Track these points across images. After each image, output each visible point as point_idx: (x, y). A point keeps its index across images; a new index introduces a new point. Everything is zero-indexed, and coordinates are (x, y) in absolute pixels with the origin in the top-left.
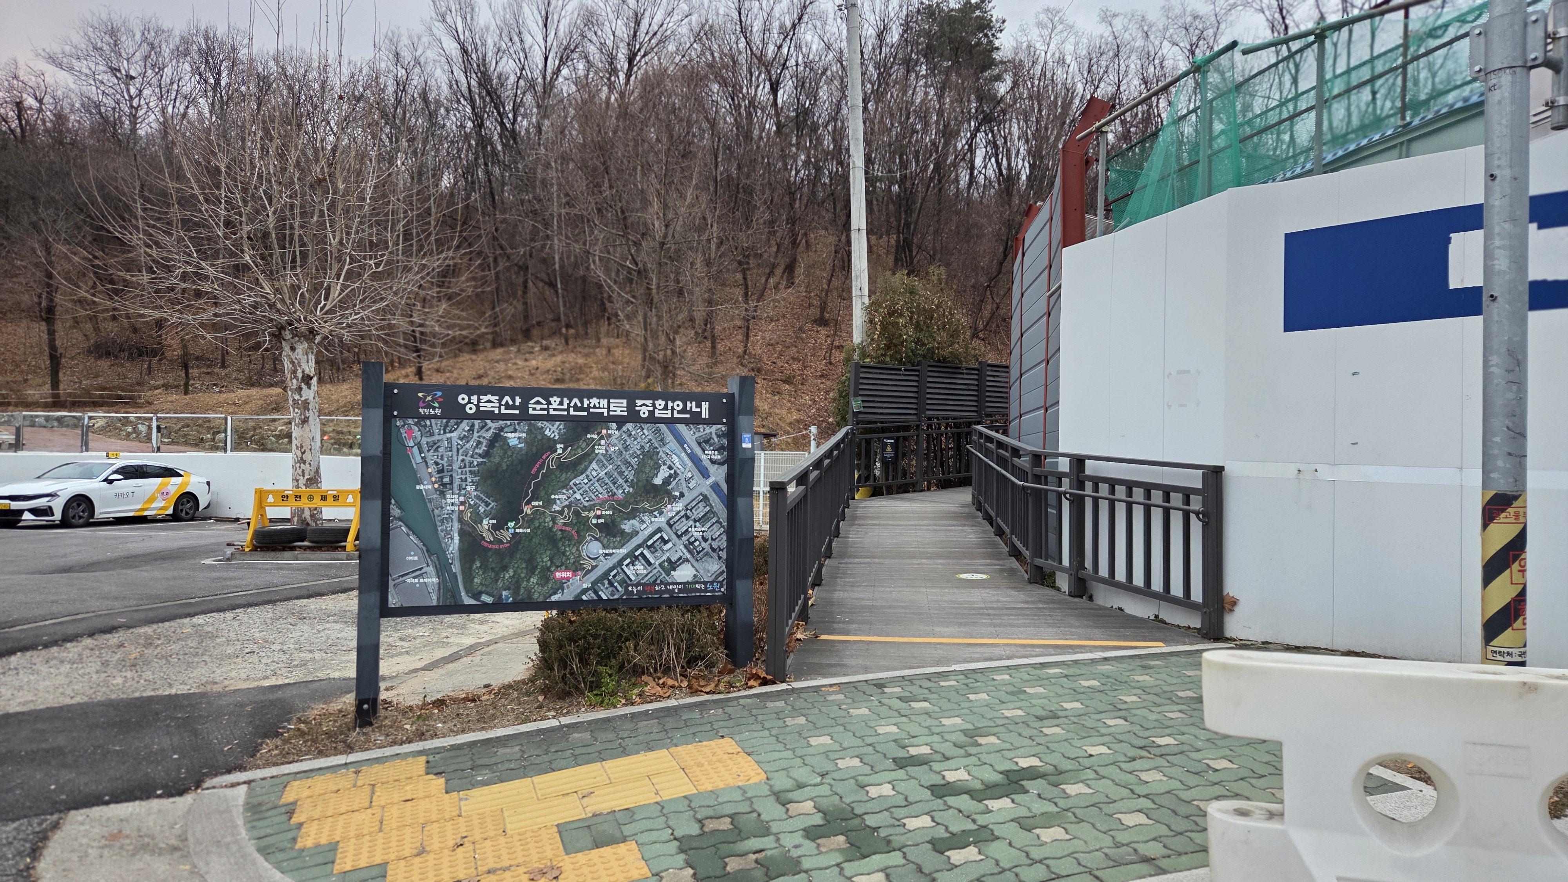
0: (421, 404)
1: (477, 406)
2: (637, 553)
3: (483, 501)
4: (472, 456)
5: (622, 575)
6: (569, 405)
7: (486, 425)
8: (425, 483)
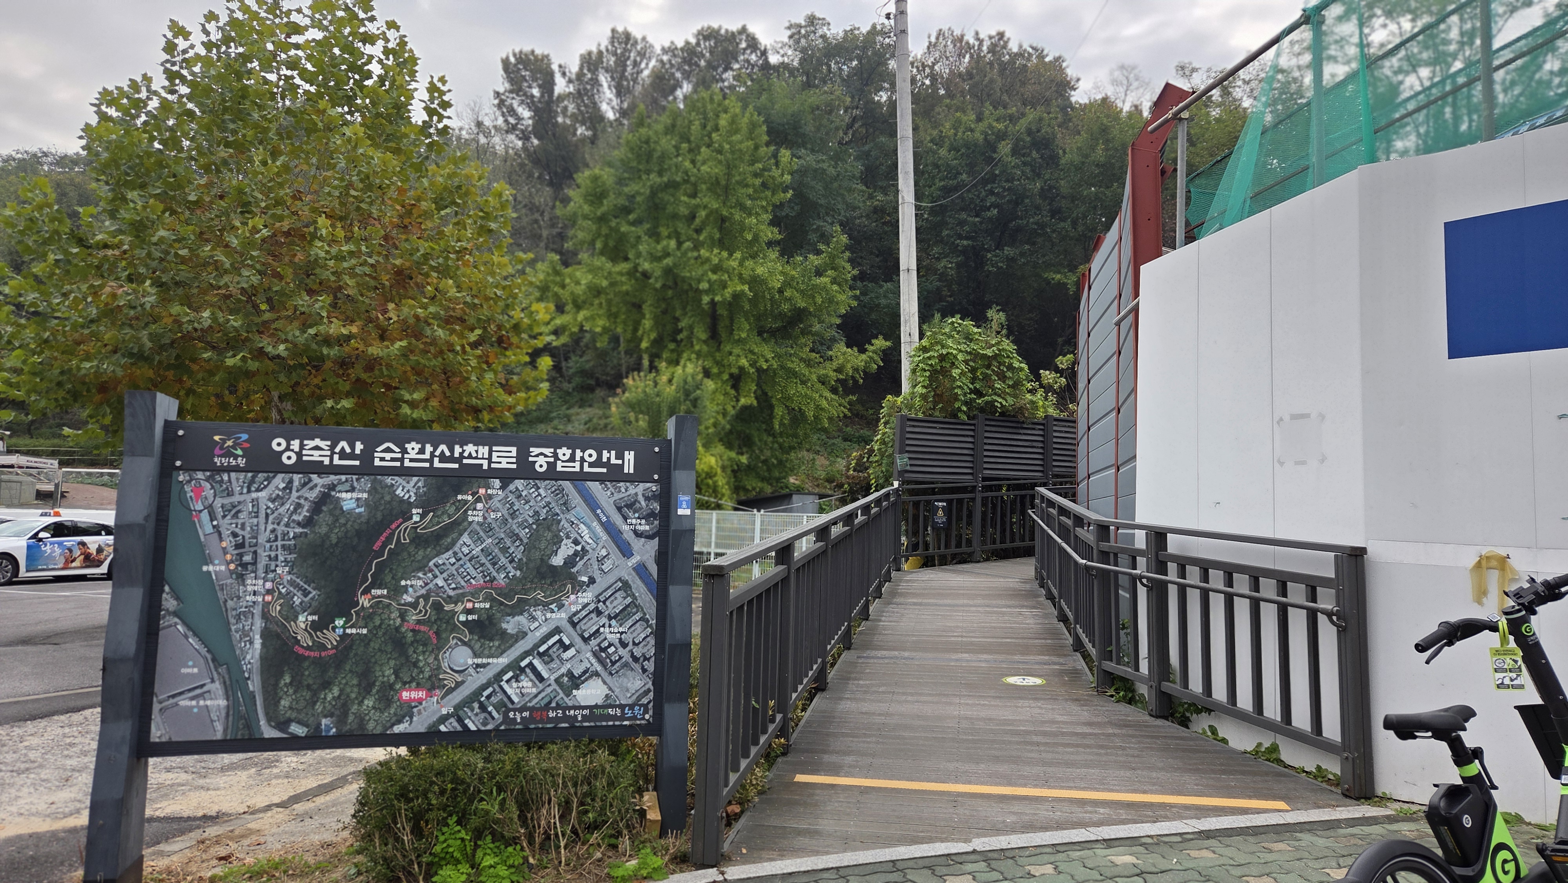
0: (217, 451)
1: (299, 455)
2: (523, 664)
3: (300, 588)
4: (287, 525)
5: (500, 696)
6: (432, 455)
7: (310, 480)
8: (217, 562)
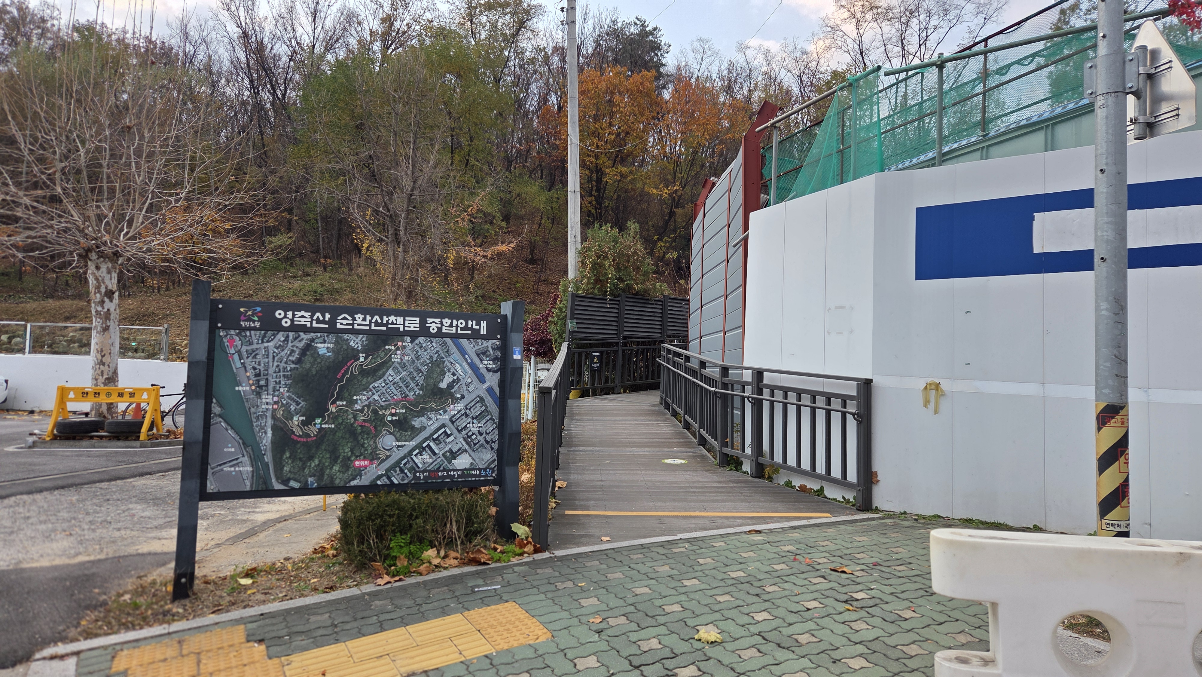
0: (242, 317)
1: (292, 321)
2: (424, 445)
3: (294, 401)
4: (286, 363)
5: (411, 464)
6: (371, 321)
7: (299, 336)
8: (244, 385)
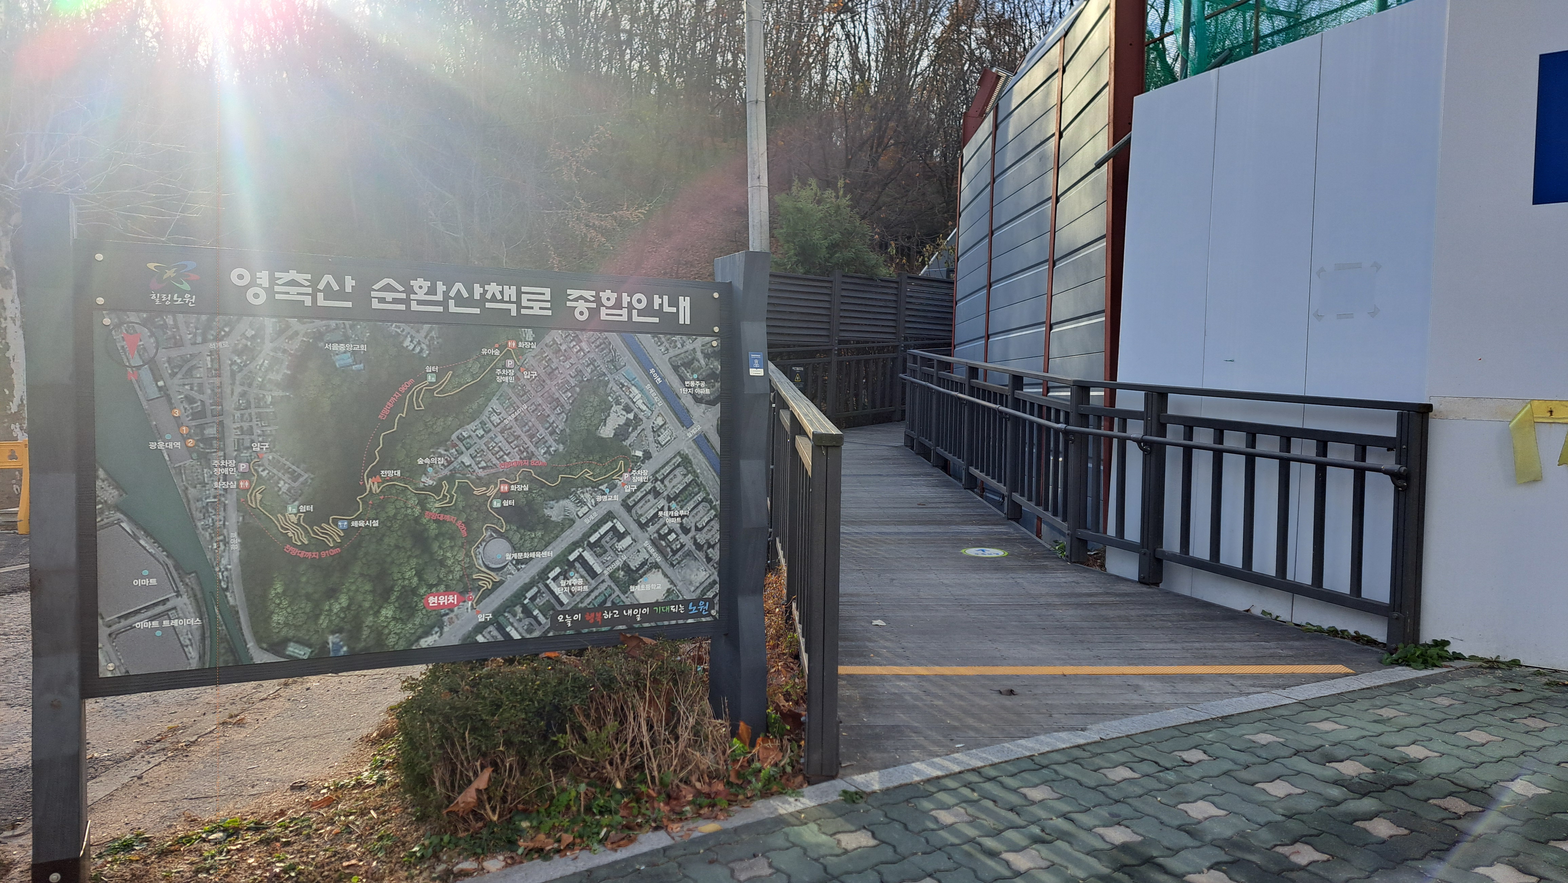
0: (154, 285)
1: (270, 291)
2: (572, 558)
3: (287, 470)
5: (547, 597)
6: (446, 294)
7: (288, 327)
8: (168, 437)
